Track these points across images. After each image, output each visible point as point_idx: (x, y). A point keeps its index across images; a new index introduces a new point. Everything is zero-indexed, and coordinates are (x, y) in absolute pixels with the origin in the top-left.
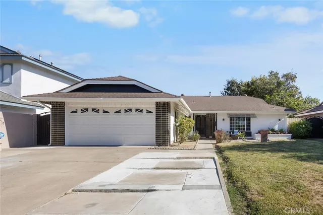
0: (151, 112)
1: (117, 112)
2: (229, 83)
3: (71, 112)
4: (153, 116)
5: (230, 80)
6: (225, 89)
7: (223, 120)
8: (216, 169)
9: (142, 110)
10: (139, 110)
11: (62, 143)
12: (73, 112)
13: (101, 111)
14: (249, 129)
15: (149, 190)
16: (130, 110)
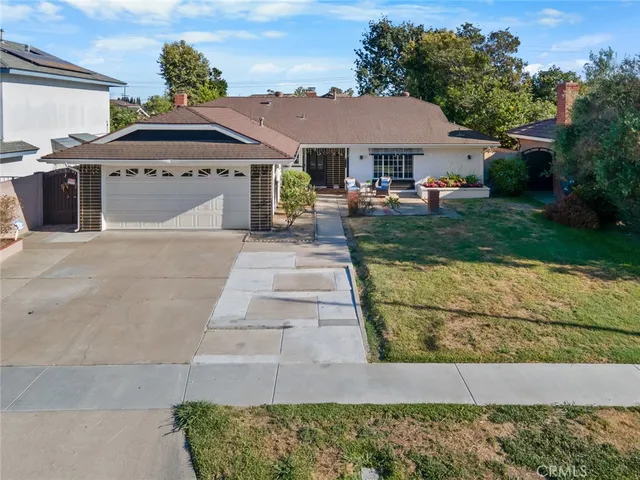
0: (242, 175)
1: (186, 175)
2: (374, 28)
3: (112, 175)
4: (247, 181)
5: (377, 22)
6: (364, 43)
7: (361, 157)
8: (352, 291)
9: (227, 172)
10: (223, 172)
11: (97, 227)
12: (113, 174)
13: (159, 173)
14: (411, 175)
15: (285, 327)
16: (208, 171)
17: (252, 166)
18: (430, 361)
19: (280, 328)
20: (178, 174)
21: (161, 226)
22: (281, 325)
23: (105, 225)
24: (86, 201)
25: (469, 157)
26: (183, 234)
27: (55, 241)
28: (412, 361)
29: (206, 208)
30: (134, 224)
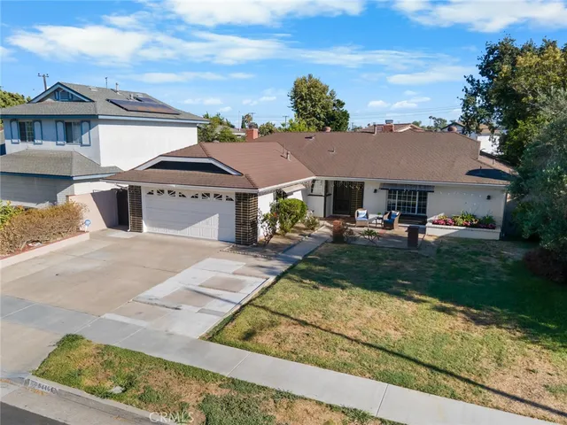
0: (230, 199)
1: (194, 197)
3: (148, 193)
4: (233, 205)
7: (375, 191)
9: (221, 197)
10: (219, 197)
11: (139, 229)
12: (150, 193)
13: (177, 194)
14: (424, 211)
15: (176, 309)
16: (208, 195)
17: (237, 194)
18: (236, 346)
19: (173, 308)
20: (189, 196)
21: (178, 233)
22: (176, 306)
23: (145, 228)
24: (133, 209)
25: (489, 198)
26: (190, 240)
27: (113, 236)
28: (225, 344)
29: (207, 223)
30: (162, 229)
